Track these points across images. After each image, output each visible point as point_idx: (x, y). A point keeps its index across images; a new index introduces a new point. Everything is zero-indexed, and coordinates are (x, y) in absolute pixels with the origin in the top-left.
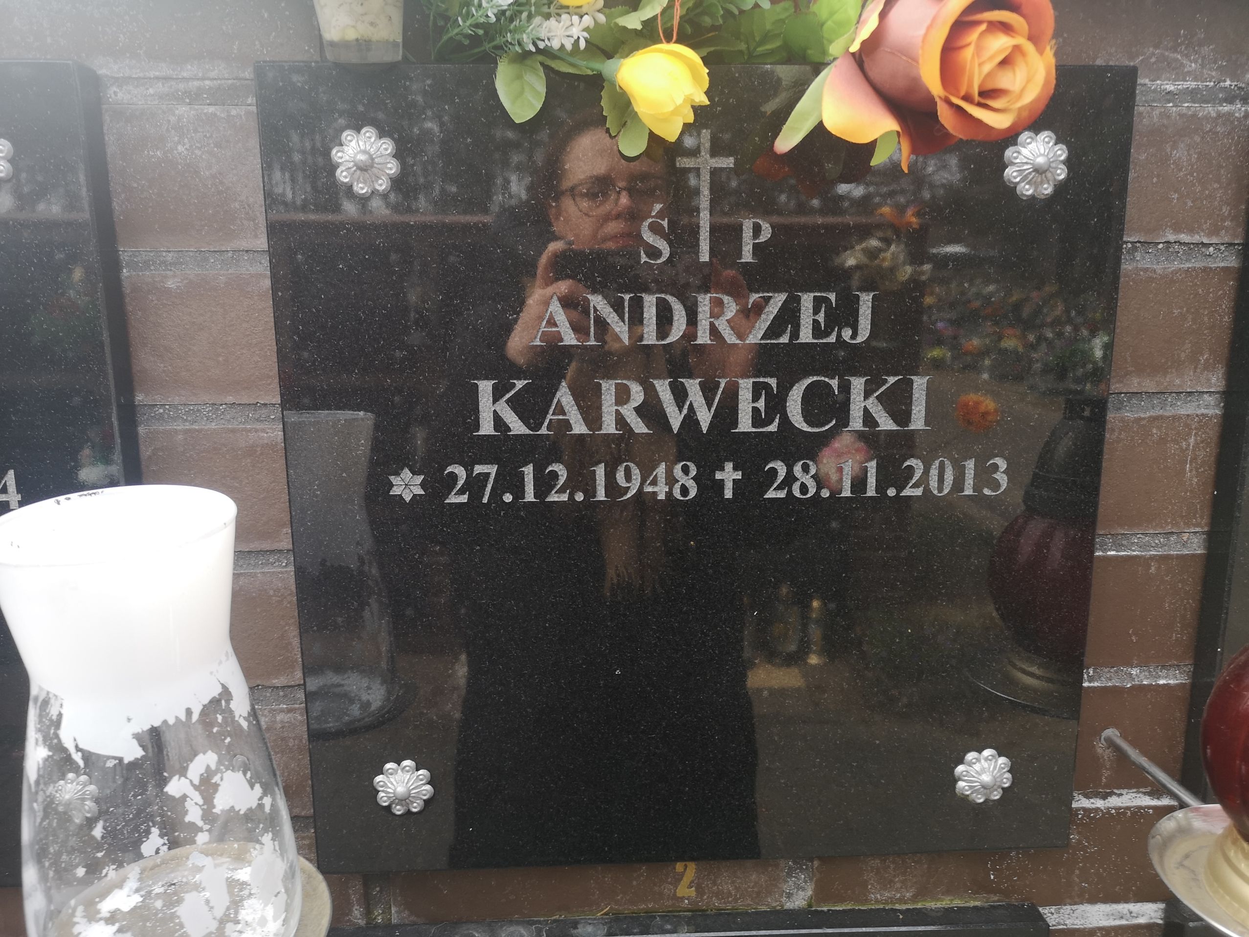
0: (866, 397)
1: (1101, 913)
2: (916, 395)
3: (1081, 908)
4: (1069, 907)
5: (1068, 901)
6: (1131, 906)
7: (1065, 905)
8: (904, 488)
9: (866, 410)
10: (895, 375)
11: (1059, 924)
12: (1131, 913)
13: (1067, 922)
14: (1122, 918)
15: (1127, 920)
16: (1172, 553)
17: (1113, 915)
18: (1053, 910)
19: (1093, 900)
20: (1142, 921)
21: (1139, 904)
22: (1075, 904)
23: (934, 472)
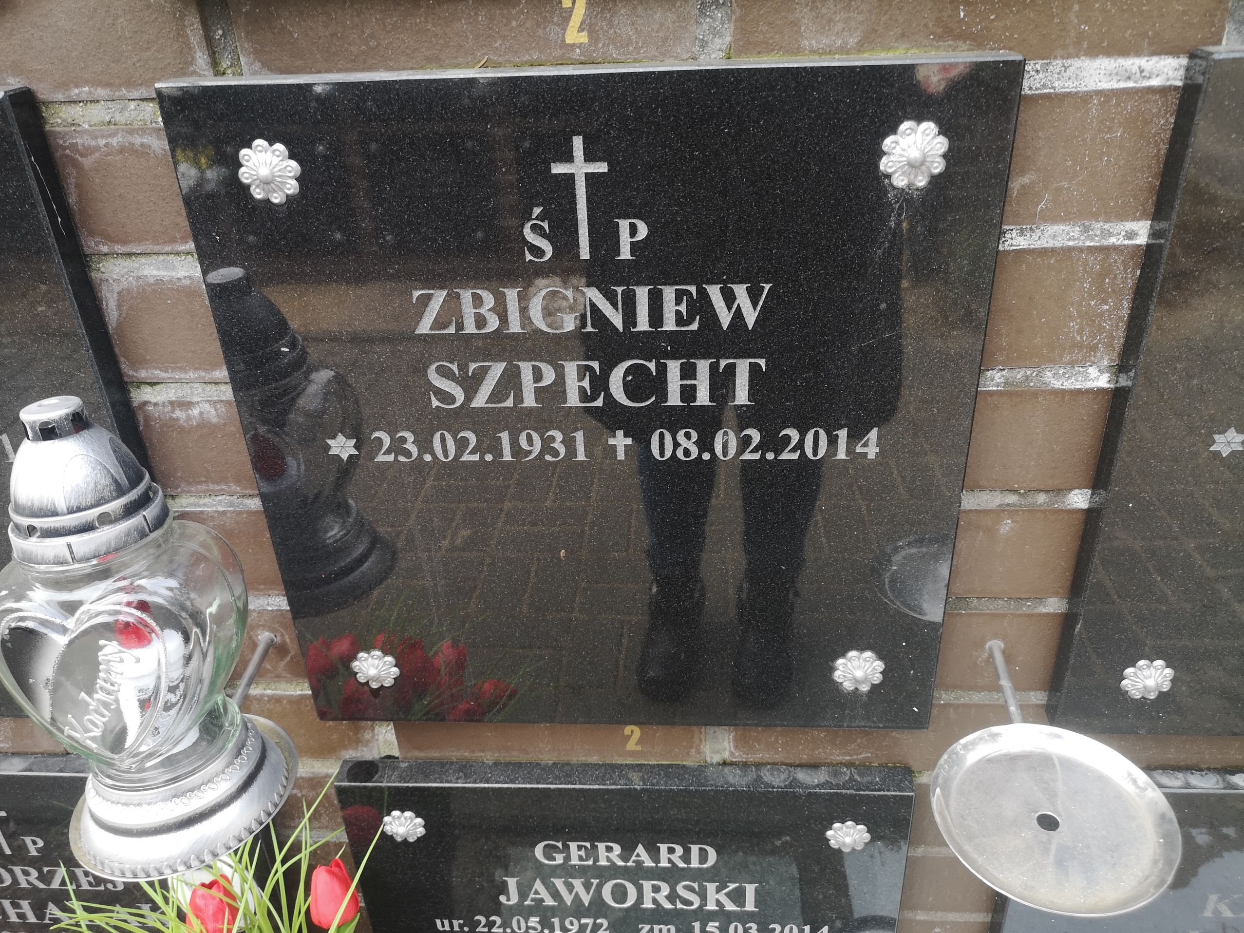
1: (1103, 72)
3: (1076, 63)
4: (1059, 62)
5: (1059, 52)
6: (1143, 61)
7: (1056, 58)
11: (1044, 86)
12: (1142, 71)
13: (1056, 84)
14: (1129, 78)
15: (1136, 82)
17: (1117, 74)
18: (1038, 67)
19: (1093, 52)
20: (1155, 82)
21: (1155, 59)
22: (1069, 56)
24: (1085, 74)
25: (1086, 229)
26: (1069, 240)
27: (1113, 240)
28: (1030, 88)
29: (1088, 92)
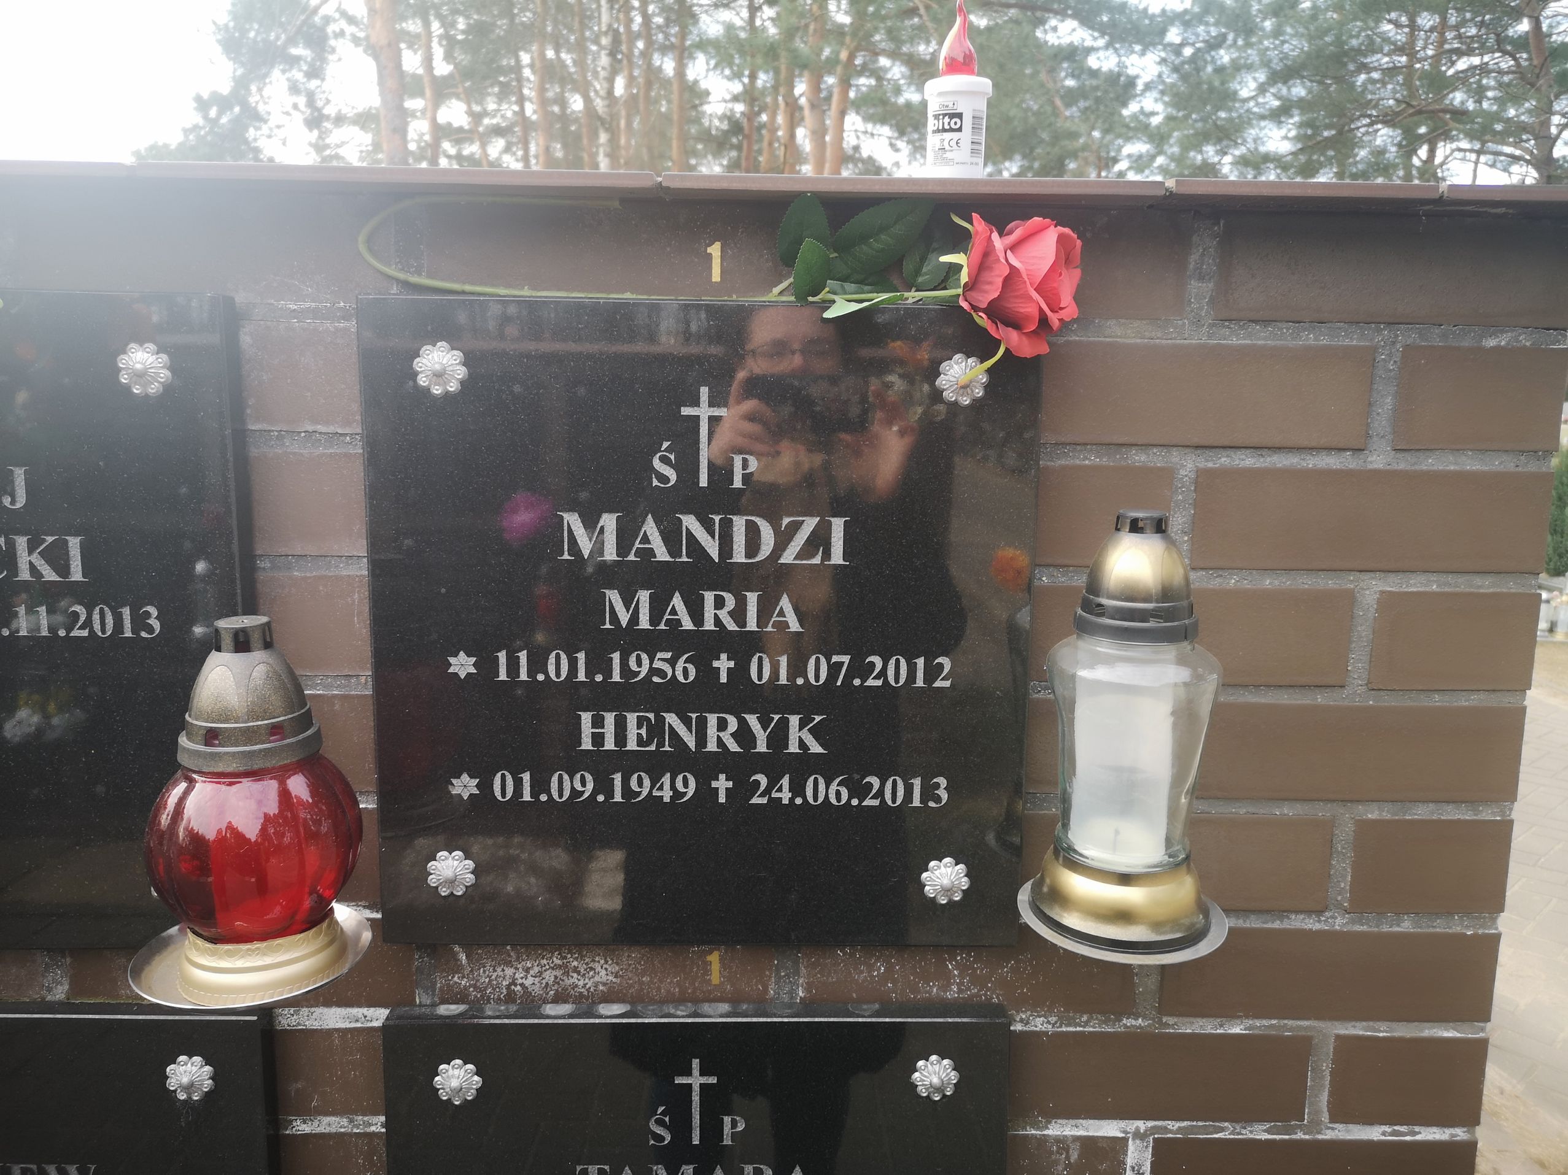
0: (30, 553)
1: (339, 1016)
2: (72, 553)
3: (319, 1009)
4: (307, 1008)
5: (305, 1003)
6: (365, 1010)
7: (302, 1007)
8: (73, 629)
9: (31, 563)
10: (52, 535)
11: (299, 1024)
12: (365, 1017)
13: (307, 1023)
14: (357, 1021)
15: (362, 1024)
16: (353, 693)
17: (348, 1018)
18: (292, 1011)
19: (329, 1003)
20: (377, 1023)
21: (372, 1009)
22: (312, 1007)
23: (96, 617)
24: (325, 1017)
25: (351, 1121)
26: (341, 1127)
27: (373, 1129)
28: (289, 1026)
29: (329, 1029)
